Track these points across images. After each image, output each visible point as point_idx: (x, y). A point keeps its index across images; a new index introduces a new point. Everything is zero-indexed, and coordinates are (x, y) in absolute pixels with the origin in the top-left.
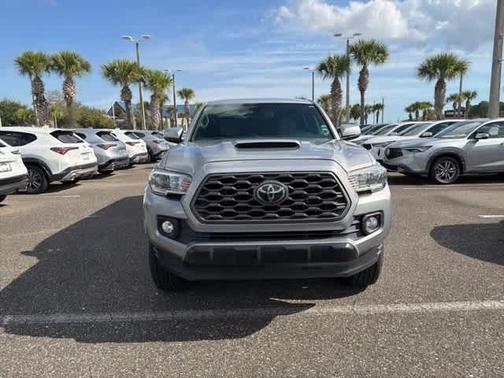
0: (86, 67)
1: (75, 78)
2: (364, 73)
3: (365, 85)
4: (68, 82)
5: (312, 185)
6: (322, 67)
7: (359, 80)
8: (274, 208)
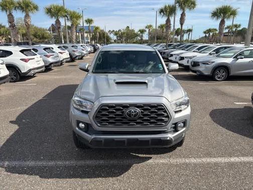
0: (36, 8)
1: (30, 14)
2: (183, 15)
3: (183, 22)
4: (27, 16)
5: (153, 110)
6: (162, 11)
7: (180, 19)
8: (134, 121)
